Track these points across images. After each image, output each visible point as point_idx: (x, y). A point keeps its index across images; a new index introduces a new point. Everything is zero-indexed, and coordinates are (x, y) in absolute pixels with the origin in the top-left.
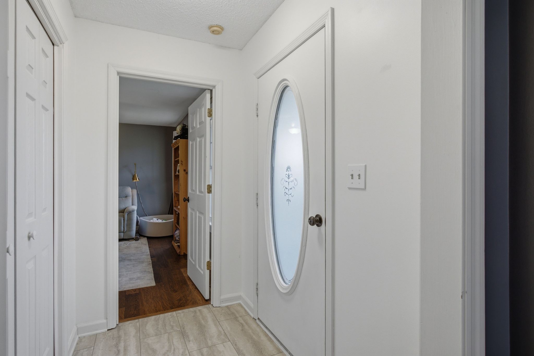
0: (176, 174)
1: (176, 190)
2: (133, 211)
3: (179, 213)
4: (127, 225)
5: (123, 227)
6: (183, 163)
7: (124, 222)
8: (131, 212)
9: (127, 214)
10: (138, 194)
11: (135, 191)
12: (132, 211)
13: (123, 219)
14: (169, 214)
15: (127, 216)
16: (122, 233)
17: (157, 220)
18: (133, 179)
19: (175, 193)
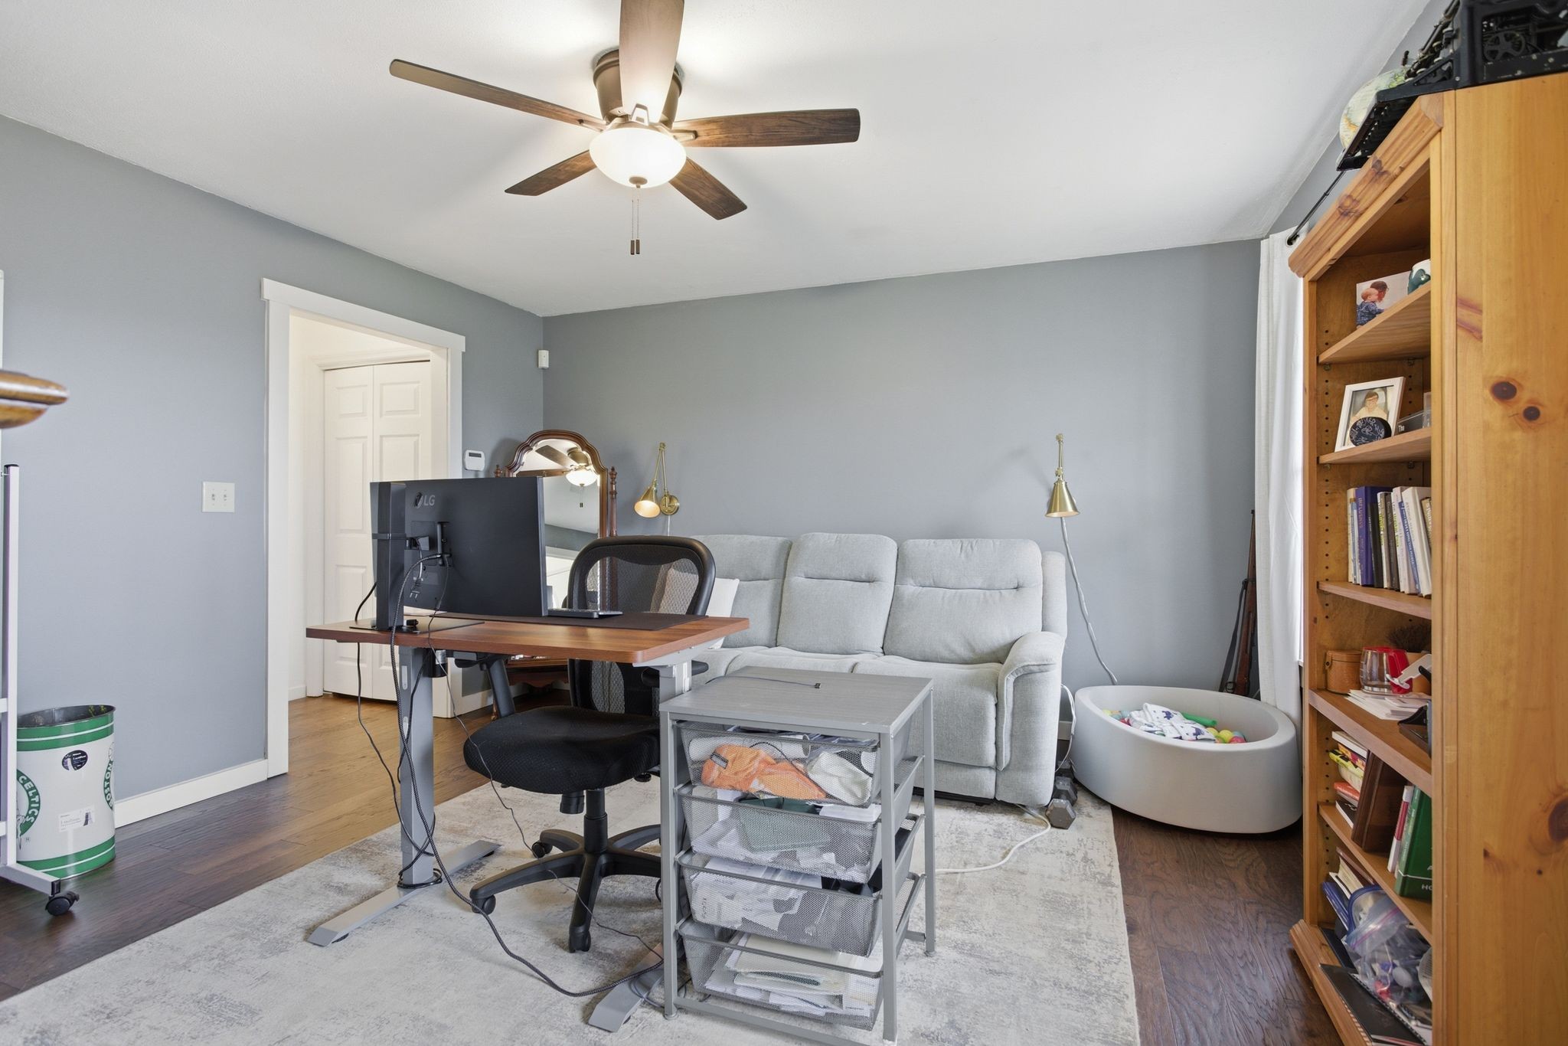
0: (1326, 459)
1: (1327, 573)
2: (1043, 667)
3: (1429, 800)
4: (1012, 736)
5: (996, 743)
6: (1486, 322)
7: (996, 719)
8: (1032, 673)
9: (1012, 679)
10: (1071, 575)
11: (1058, 562)
12: (1035, 669)
13: (996, 705)
14: (1222, 688)
15: (1011, 689)
16: (987, 771)
17: (1168, 716)
18: (1051, 508)
19: (1322, 593)
